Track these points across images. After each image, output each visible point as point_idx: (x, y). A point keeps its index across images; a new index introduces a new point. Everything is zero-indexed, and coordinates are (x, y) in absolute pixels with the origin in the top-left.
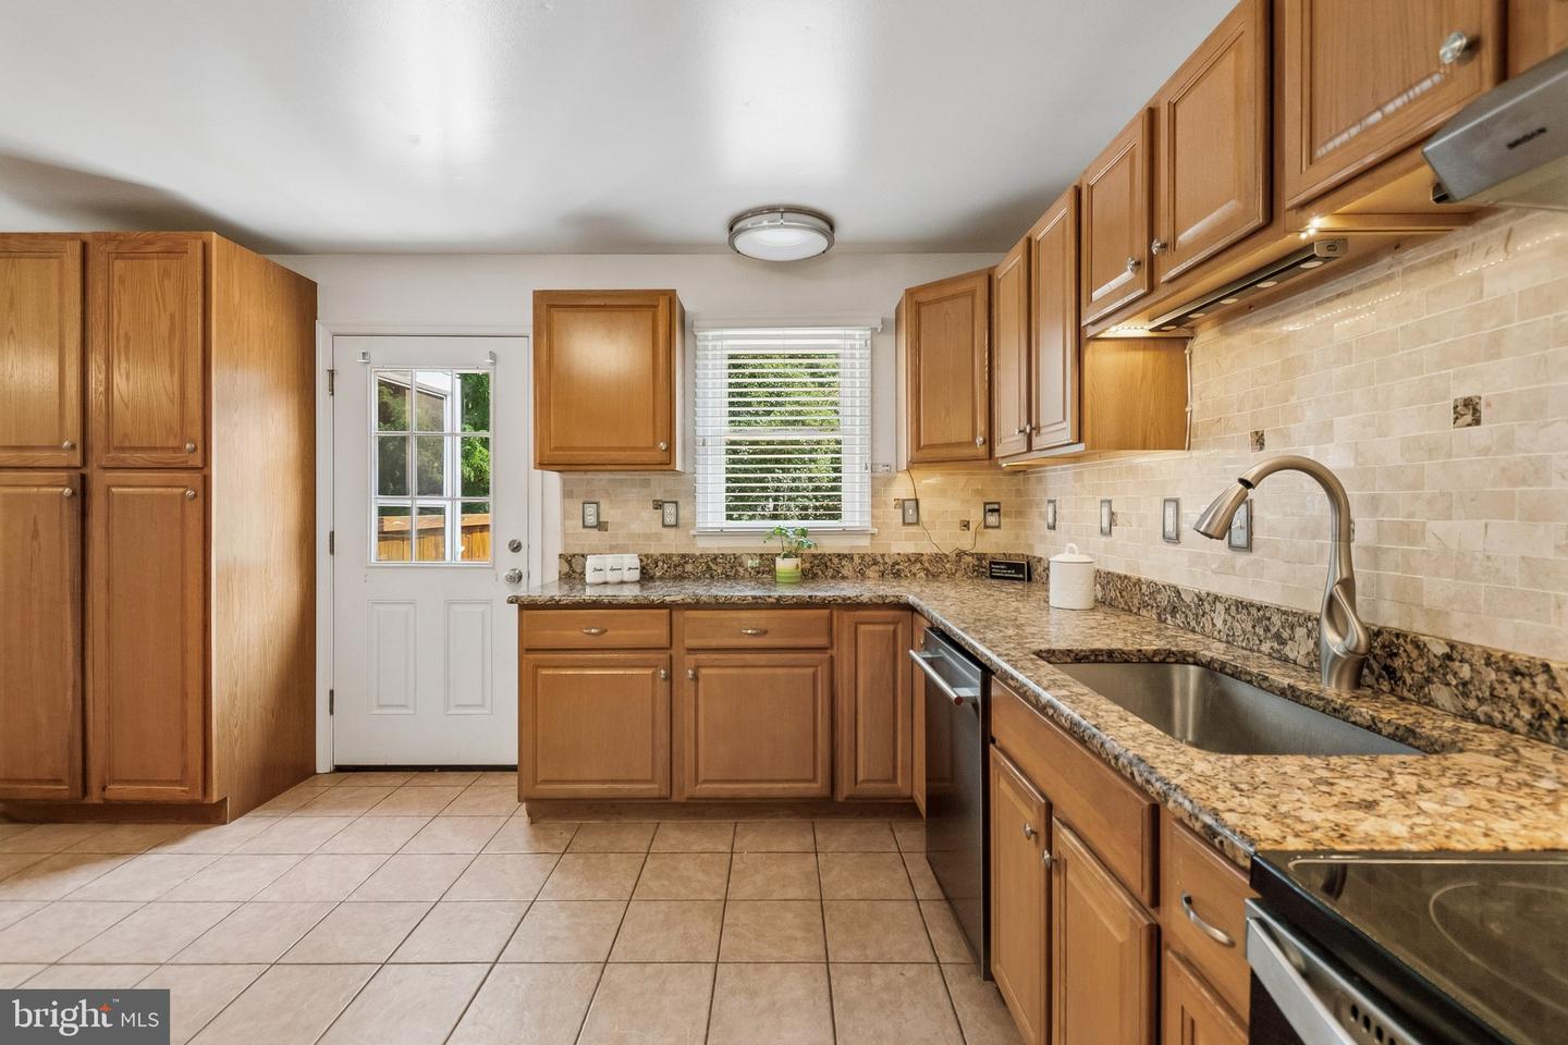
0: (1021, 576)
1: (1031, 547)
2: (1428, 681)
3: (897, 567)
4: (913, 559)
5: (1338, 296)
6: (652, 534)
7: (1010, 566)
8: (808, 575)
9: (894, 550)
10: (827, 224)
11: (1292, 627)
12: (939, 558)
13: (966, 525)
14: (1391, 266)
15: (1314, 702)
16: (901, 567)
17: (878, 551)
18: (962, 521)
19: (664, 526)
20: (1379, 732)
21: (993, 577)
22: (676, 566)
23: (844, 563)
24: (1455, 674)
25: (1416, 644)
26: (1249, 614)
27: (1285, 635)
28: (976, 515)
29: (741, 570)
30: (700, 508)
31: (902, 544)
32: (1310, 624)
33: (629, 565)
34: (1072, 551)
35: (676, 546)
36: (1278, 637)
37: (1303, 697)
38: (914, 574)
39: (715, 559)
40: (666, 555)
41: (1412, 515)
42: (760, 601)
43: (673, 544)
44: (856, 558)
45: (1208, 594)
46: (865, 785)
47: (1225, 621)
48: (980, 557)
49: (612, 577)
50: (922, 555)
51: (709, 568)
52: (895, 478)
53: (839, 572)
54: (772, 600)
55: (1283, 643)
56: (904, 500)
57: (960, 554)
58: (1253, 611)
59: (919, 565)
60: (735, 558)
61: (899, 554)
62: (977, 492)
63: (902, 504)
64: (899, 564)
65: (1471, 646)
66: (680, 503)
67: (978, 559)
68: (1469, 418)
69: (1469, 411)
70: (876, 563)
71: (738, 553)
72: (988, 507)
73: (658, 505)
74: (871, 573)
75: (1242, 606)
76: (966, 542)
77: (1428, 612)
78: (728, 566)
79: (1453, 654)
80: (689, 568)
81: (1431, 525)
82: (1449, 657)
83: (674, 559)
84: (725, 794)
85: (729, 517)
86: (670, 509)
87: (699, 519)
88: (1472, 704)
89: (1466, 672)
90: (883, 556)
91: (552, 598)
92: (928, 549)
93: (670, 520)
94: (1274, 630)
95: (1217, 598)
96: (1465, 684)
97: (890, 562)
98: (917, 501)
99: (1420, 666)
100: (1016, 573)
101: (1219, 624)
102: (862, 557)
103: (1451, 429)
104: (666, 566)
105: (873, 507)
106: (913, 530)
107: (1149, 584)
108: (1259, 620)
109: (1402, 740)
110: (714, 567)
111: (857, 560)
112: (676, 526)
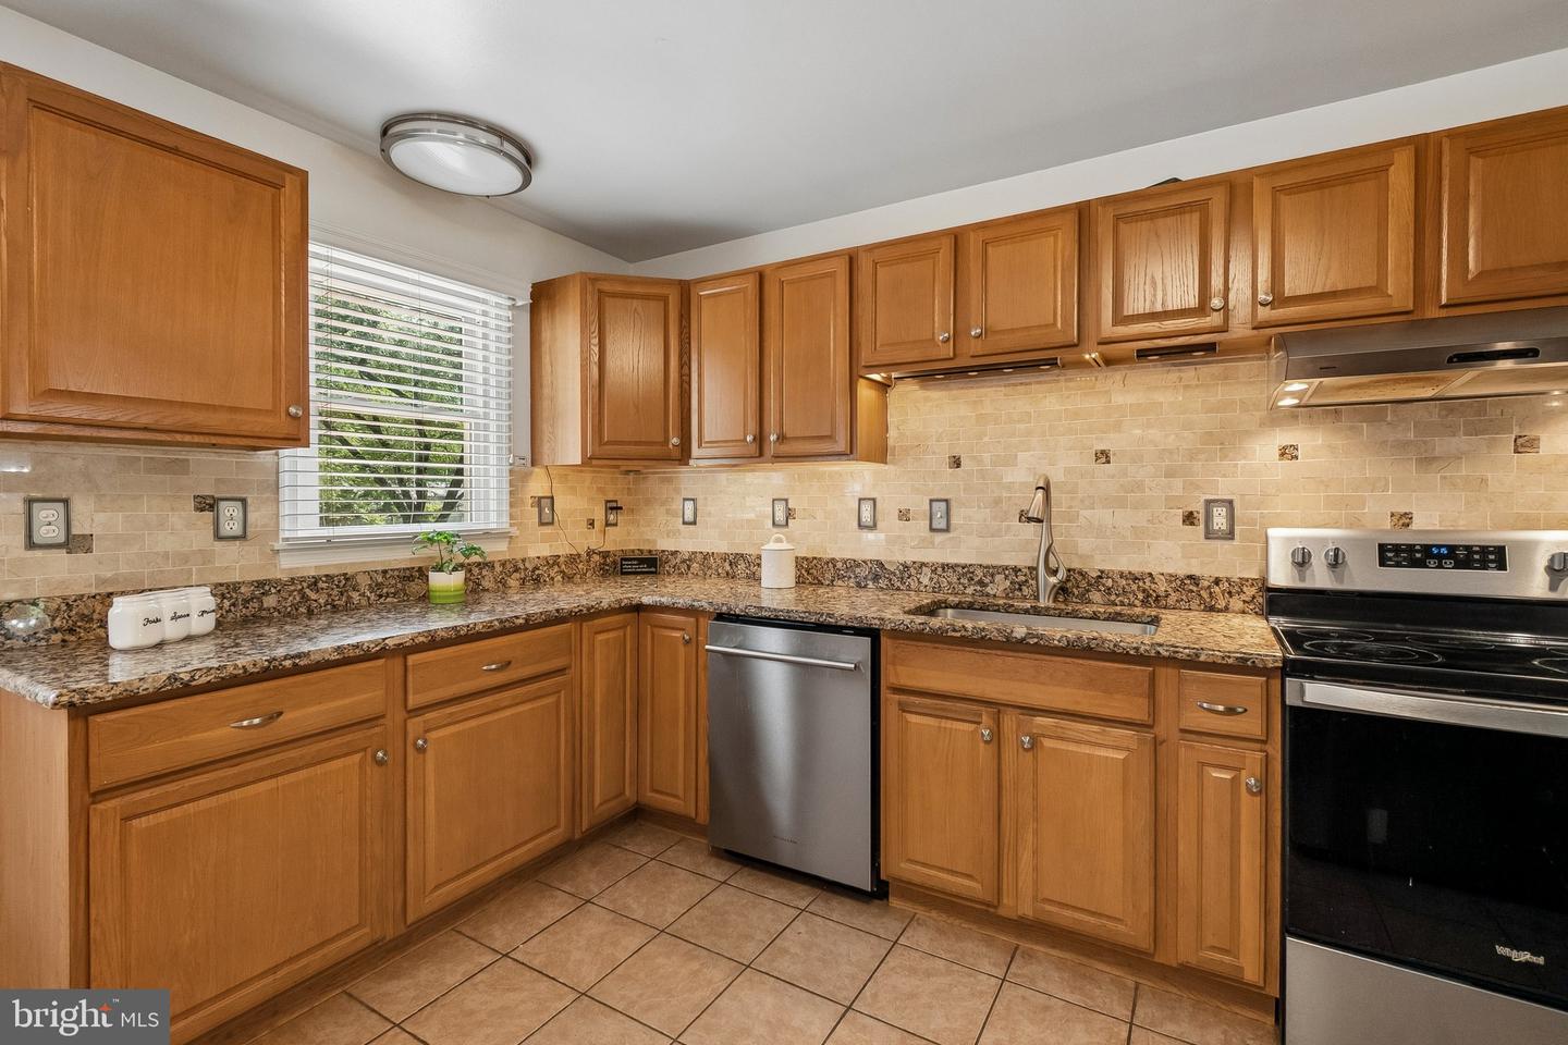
0: (653, 569)
1: (655, 542)
2: (1088, 591)
3: (537, 572)
4: (551, 562)
5: (1021, 384)
6: (194, 552)
7: (641, 561)
8: (473, 592)
9: (532, 553)
10: (527, 159)
11: (992, 575)
12: (573, 559)
13: (591, 523)
14: (1059, 376)
15: (1052, 612)
16: (540, 572)
17: (519, 556)
18: (588, 520)
19: (218, 537)
20: (1098, 619)
21: (623, 573)
22: (246, 602)
23: (484, 572)
24: (1104, 585)
25: (1081, 573)
26: (955, 571)
27: (987, 581)
28: (599, 514)
29: (355, 595)
30: (285, 509)
31: (538, 548)
32: (1007, 572)
33: (197, 606)
34: (779, 540)
35: (242, 568)
36: (981, 583)
37: (1043, 611)
38: (552, 579)
39: (315, 583)
40: (228, 585)
41: (1070, 507)
42: (507, 624)
43: (239, 564)
44: (497, 565)
45: (914, 563)
46: (602, 808)
47: (931, 579)
48: (605, 555)
49: (172, 630)
50: (559, 556)
51: (304, 597)
52: (531, 473)
53: (479, 585)
54: (521, 621)
55: (986, 585)
56: (540, 498)
57: (590, 553)
58: (960, 569)
59: (556, 568)
60: (347, 579)
61: (539, 558)
62: (601, 490)
63: (539, 501)
64: (538, 569)
65: (1113, 571)
66: (249, 501)
67: (603, 557)
68: (1104, 460)
69: (1104, 456)
70: (517, 570)
71: (350, 571)
72: (609, 505)
73: (208, 504)
74: (513, 582)
75: (945, 567)
76: (594, 541)
77: (1081, 557)
78: (335, 592)
79: (1102, 574)
80: (270, 601)
81: (1081, 512)
82: (1100, 577)
83: (243, 590)
84: (463, 891)
85: (326, 522)
86: (230, 511)
87: (285, 524)
88: (1113, 597)
89: (1109, 583)
90: (523, 561)
91: (173, 678)
92: (564, 550)
93: (231, 527)
94: (976, 579)
95: (923, 564)
96: (1109, 589)
97: (530, 566)
98: (552, 498)
99: (1084, 584)
100: (648, 567)
101: (925, 581)
102: (503, 564)
103: (1094, 465)
104: (227, 603)
105: (511, 505)
106: (547, 530)
107: (845, 562)
108: (964, 575)
109: (1113, 620)
110: (313, 596)
111: (498, 569)
112: (243, 537)
